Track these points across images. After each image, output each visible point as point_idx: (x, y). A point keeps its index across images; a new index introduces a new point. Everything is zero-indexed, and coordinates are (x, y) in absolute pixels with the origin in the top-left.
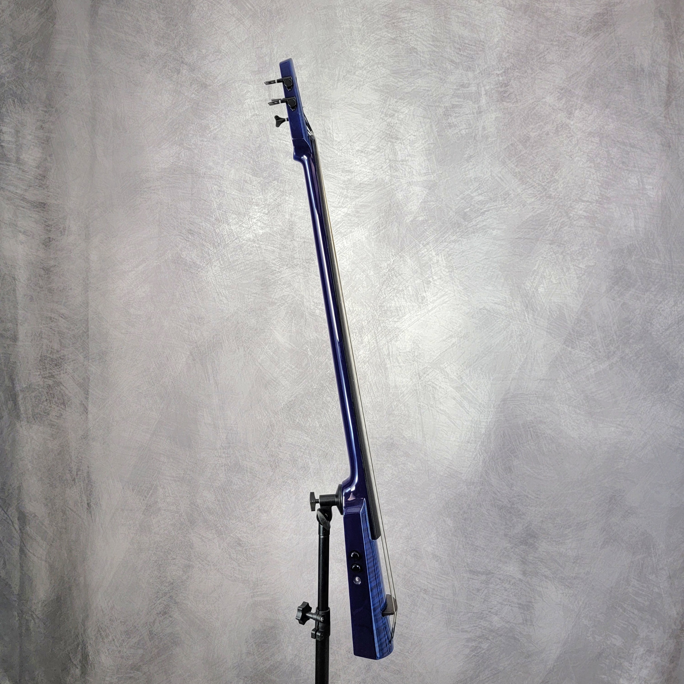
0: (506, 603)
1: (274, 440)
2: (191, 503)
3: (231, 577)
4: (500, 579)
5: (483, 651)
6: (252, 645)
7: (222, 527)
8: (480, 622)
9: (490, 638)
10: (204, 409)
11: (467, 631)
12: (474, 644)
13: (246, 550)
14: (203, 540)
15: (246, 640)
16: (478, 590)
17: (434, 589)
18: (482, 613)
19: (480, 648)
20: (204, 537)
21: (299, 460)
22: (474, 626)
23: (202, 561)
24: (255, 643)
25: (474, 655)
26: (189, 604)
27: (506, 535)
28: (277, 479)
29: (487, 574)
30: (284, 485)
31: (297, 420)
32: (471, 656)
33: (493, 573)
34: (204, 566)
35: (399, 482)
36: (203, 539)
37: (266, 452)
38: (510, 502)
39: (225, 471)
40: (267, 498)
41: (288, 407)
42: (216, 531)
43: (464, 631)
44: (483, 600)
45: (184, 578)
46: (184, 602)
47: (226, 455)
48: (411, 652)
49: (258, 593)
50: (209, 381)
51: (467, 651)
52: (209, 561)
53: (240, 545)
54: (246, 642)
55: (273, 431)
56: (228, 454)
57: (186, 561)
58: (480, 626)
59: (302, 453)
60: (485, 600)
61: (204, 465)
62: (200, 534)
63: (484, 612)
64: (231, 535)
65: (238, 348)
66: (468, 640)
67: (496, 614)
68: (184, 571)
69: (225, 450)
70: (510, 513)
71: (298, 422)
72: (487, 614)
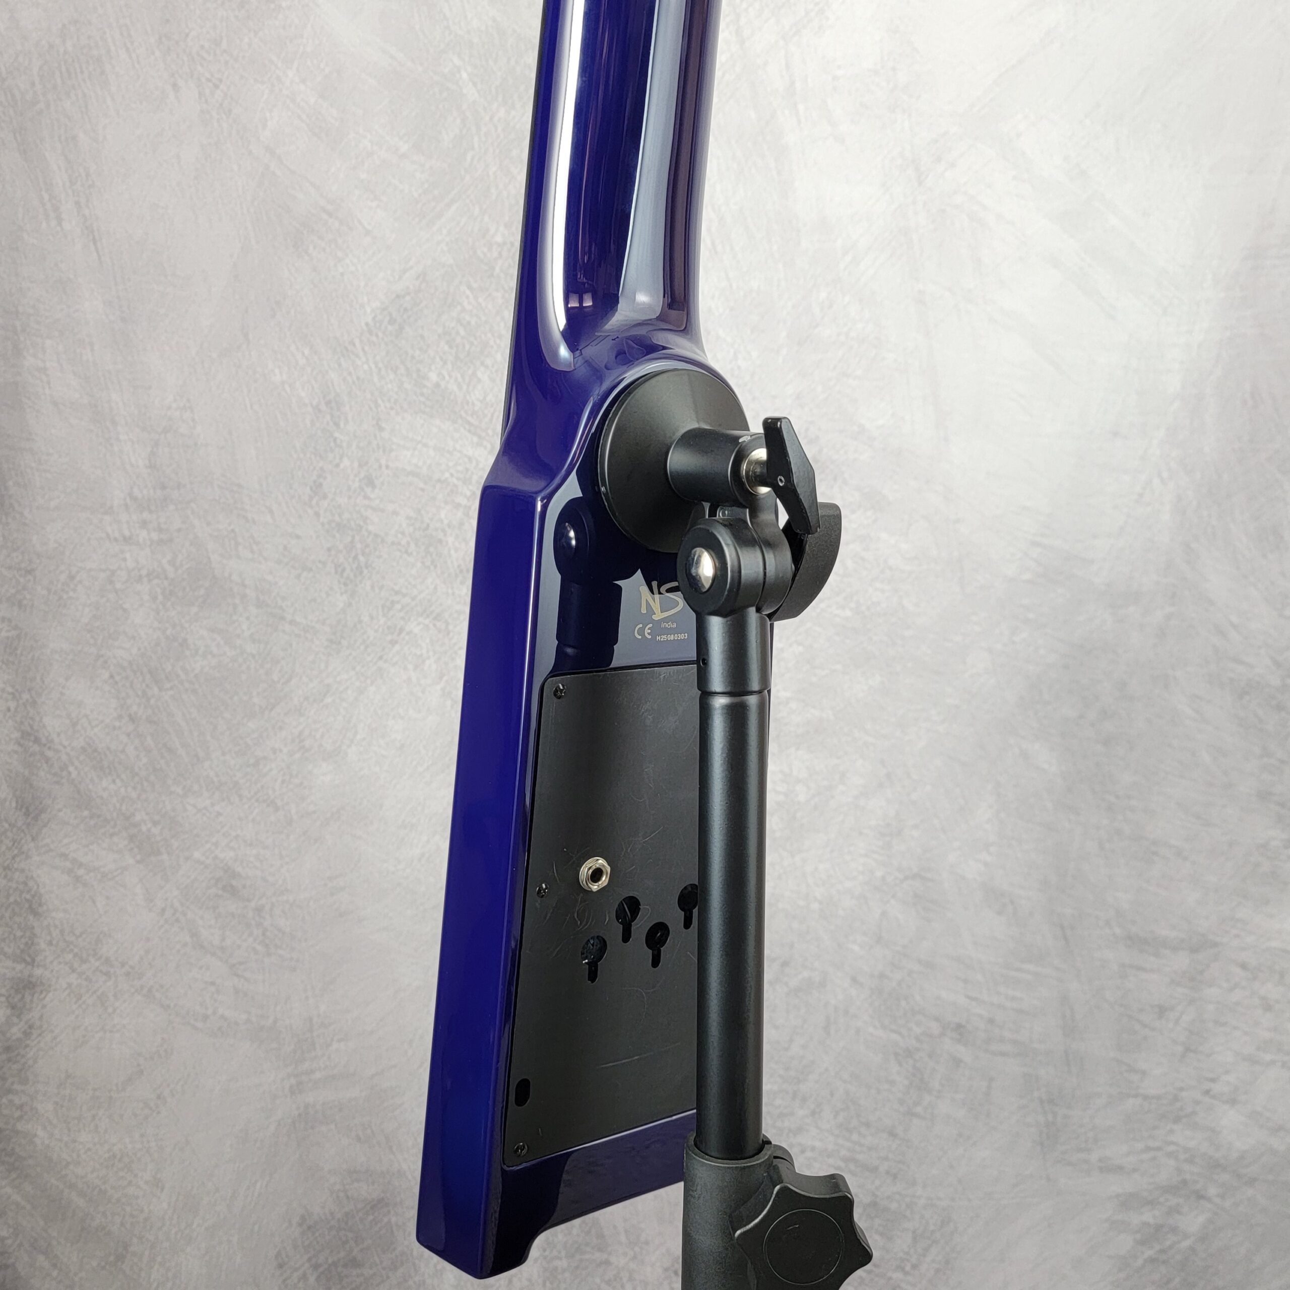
0: (1268, 1057)
1: (346, 462)
2: (25, 735)
3: (206, 1018)
4: (1244, 966)
5: (1186, 1244)
6: (304, 1277)
7: (155, 823)
8: (1171, 1131)
9: (1212, 1191)
10: (48, 342)
11: (1120, 1169)
12: (1149, 1216)
13: (259, 910)
14: (78, 879)
15: (278, 1255)
16: (1162, 1011)
17: (991, 1021)
18: (1176, 1098)
19: (1174, 1230)
20: (81, 865)
21: (450, 540)
22: (1148, 1149)
23: (83, 961)
24: (316, 1267)
25: (1152, 1260)
26: (40, 1133)
27: (1264, 796)
28: (366, 619)
29: (1194, 950)
30: (393, 643)
31: (433, 377)
32: (1140, 1262)
33: (1215, 945)
34: (88, 979)
35: (848, 613)
36: (81, 872)
37: (317, 514)
38: (1278, 664)
39: (155, 599)
40: (328, 700)
41: (392, 321)
42: (132, 838)
43: (1108, 1168)
44: (1180, 1049)
45: (16, 1032)
46: (20, 1126)
47: (155, 536)
48: (914, 1267)
49: (318, 1075)
50: (59, 220)
51: (1125, 1243)
52: (107, 961)
53: (232, 891)
54: (280, 1266)
55: (337, 425)
56: (160, 530)
57: (19, 967)
58: (1172, 1148)
59: (460, 514)
60: (1188, 1050)
61: (63, 577)
62: (64, 856)
63: (1184, 1094)
64: (197, 855)
65: (175, 86)
66: (1127, 1202)
67: (1233, 1102)
68: (13, 1007)
69: (146, 515)
70: (1280, 708)
71: (437, 385)
72: (1197, 1103)
